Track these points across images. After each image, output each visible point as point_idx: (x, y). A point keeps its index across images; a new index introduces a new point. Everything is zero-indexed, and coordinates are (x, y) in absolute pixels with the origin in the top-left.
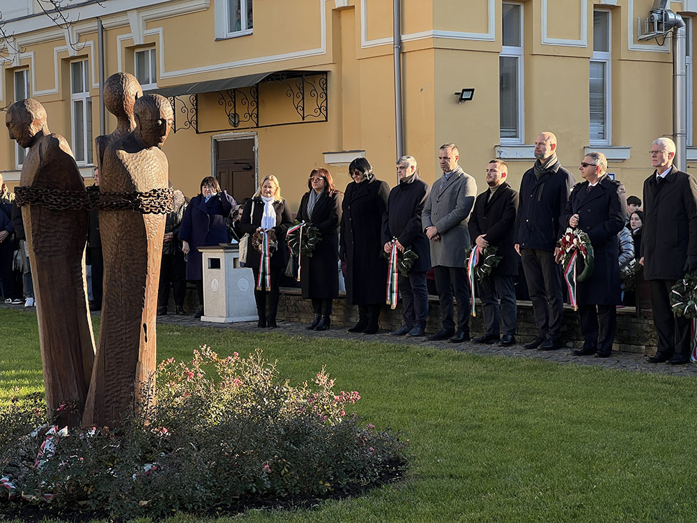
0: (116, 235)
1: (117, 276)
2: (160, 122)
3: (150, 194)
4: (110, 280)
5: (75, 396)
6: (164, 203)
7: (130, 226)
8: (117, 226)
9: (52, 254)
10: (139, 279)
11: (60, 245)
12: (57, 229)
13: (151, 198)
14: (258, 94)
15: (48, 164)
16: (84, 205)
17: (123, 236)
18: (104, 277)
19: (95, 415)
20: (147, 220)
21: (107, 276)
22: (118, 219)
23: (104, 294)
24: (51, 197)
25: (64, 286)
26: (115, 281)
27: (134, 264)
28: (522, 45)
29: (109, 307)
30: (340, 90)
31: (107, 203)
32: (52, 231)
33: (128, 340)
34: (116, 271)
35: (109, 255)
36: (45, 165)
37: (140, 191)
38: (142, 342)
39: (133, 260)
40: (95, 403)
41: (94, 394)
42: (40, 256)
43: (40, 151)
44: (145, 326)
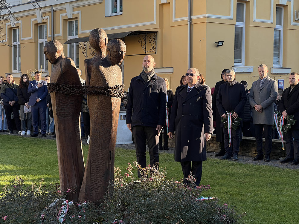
0: (97, 107)
1: (97, 128)
2: (120, 53)
3: (114, 88)
4: (94, 129)
5: (75, 185)
6: (121, 92)
7: (104, 103)
8: (98, 103)
9: (65, 116)
10: (108, 129)
11: (69, 112)
12: (68, 104)
13: (115, 90)
15: (65, 72)
16: (82, 93)
17: (101, 108)
18: (91, 128)
19: (85, 195)
20: (113, 100)
21: (92, 128)
22: (98, 100)
23: (91, 136)
24: (65, 88)
25: (70, 132)
26: (96, 130)
27: (106, 122)
28: (245, 21)
29: (93, 142)
30: (162, 40)
31: (93, 92)
32: (65, 105)
33: (102, 159)
34: (97, 125)
35: (93, 117)
36: (63, 72)
37: (110, 86)
38: (109, 160)
39: (105, 120)
40: (86, 189)
41: (85, 185)
42: (60, 117)
43: (61, 66)
44: (110, 152)
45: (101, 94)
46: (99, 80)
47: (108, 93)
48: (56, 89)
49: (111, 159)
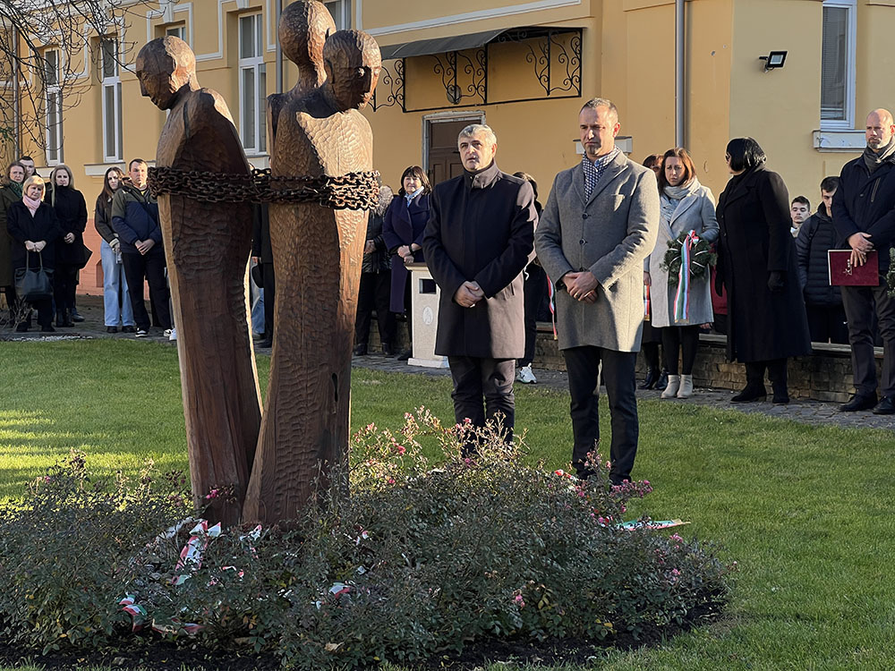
0: (294, 241)
1: (294, 302)
2: (362, 72)
3: (345, 179)
4: (285, 308)
5: (233, 477)
6: (366, 194)
7: (314, 227)
8: (295, 227)
9: (201, 267)
10: (327, 307)
11: (212, 254)
12: (208, 230)
13: (347, 186)
14: (486, 60)
15: (197, 134)
16: (247, 196)
17: (305, 242)
18: (276, 303)
19: (261, 506)
20: (340, 219)
21: (280, 302)
22: (297, 218)
23: (276, 329)
24: (199, 183)
25: (217, 315)
27: (320, 285)
29: (282, 347)
30: (599, 53)
31: (282, 193)
32: (202, 233)
33: (309, 398)
34: (294, 295)
35: (283, 271)
36: (192, 134)
37: (331, 175)
38: (331, 402)
39: (318, 278)
40: (262, 489)
41: (260, 476)
42: (184, 270)
43: (185, 114)
44: (334, 376)
45: (304, 199)
46: (299, 156)
47: (325, 196)
48: (173, 185)
49: (336, 400)
